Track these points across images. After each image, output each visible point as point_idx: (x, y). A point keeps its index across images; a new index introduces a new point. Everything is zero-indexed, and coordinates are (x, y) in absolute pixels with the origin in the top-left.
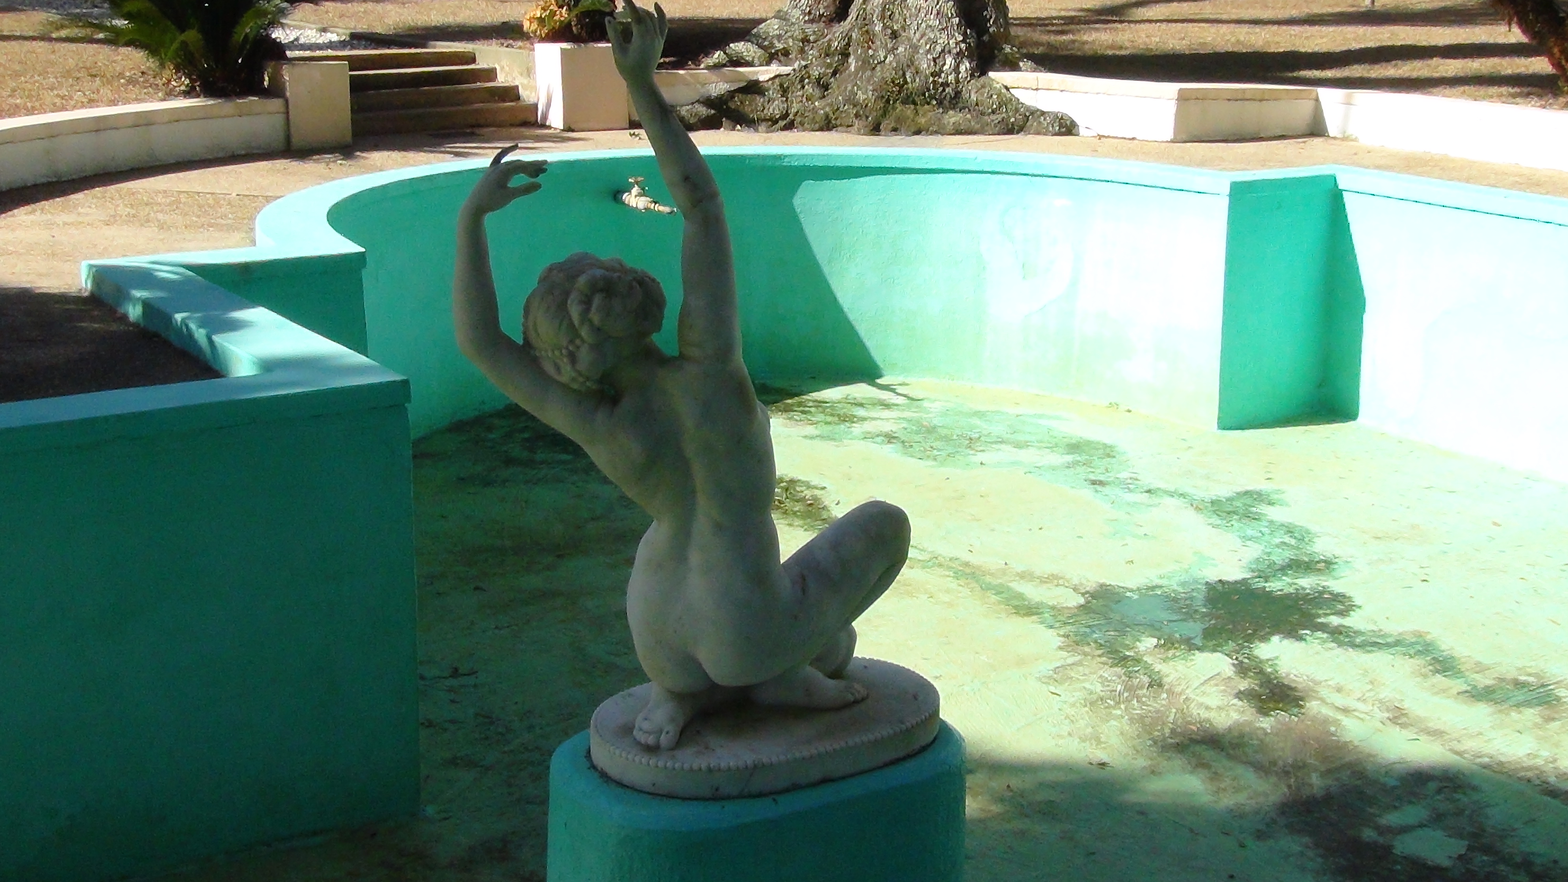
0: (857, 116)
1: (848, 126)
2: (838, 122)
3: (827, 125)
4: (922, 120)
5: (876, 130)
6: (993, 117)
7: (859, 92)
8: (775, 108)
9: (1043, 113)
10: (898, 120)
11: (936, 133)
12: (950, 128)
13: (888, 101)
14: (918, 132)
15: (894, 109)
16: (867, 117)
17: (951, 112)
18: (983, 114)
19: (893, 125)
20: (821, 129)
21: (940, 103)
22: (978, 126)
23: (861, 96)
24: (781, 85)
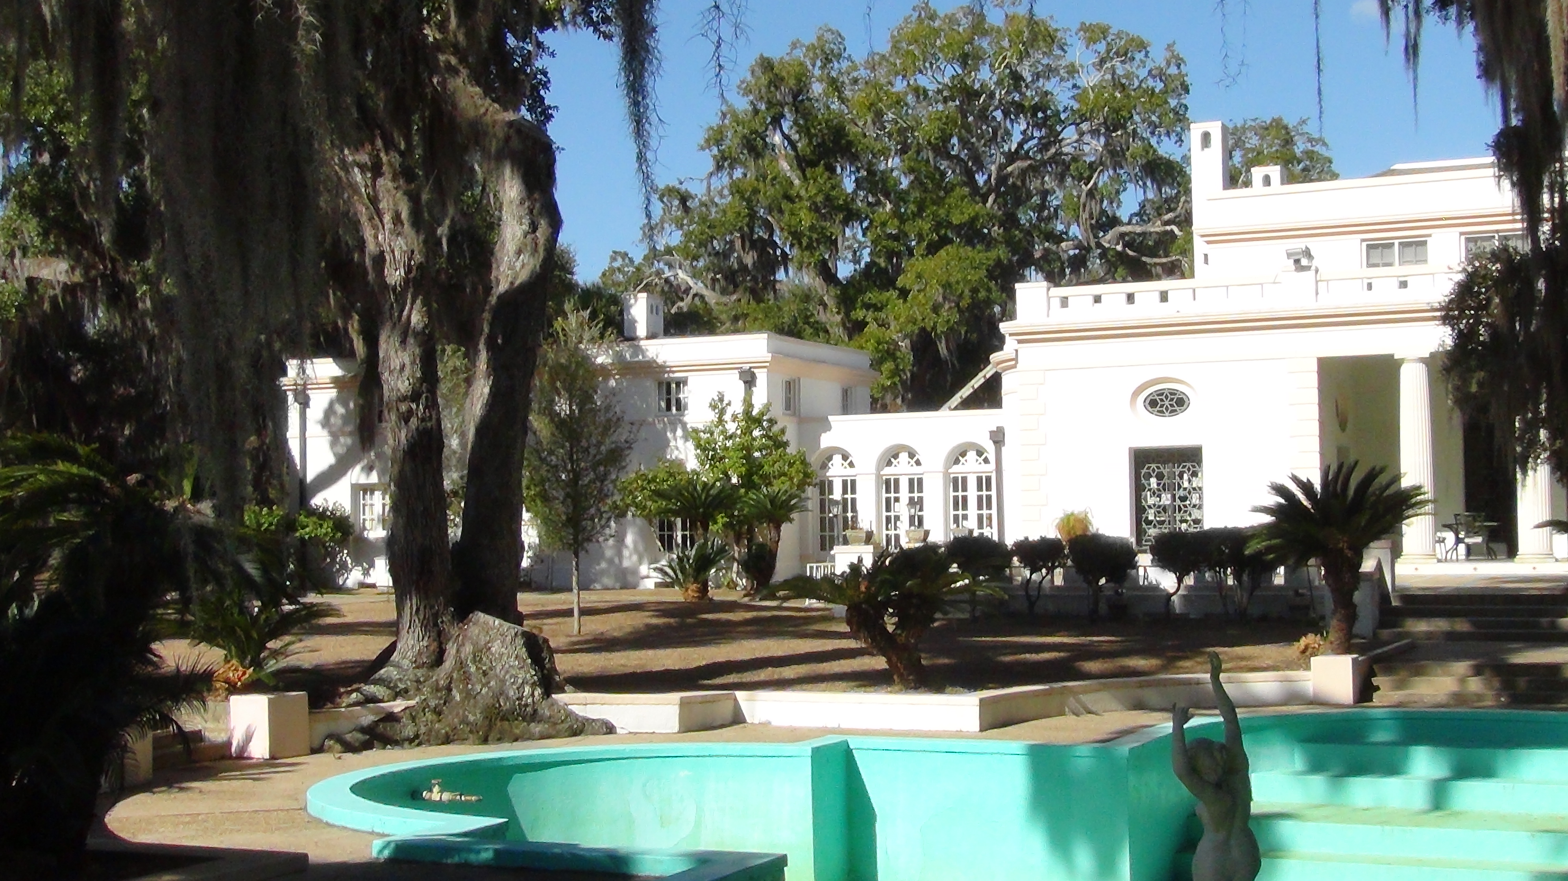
0: (471, 732)
1: (464, 740)
2: (456, 737)
3: (447, 740)
4: (517, 731)
5: (485, 741)
6: (563, 725)
7: (470, 716)
8: (409, 731)
9: (594, 720)
10: (501, 732)
11: (529, 739)
12: (537, 735)
13: (491, 720)
14: (516, 740)
15: (495, 725)
16: (478, 732)
17: (533, 724)
18: (555, 724)
19: (499, 736)
20: (443, 744)
21: (524, 719)
22: (554, 733)
23: (471, 718)
24: (411, 714)
